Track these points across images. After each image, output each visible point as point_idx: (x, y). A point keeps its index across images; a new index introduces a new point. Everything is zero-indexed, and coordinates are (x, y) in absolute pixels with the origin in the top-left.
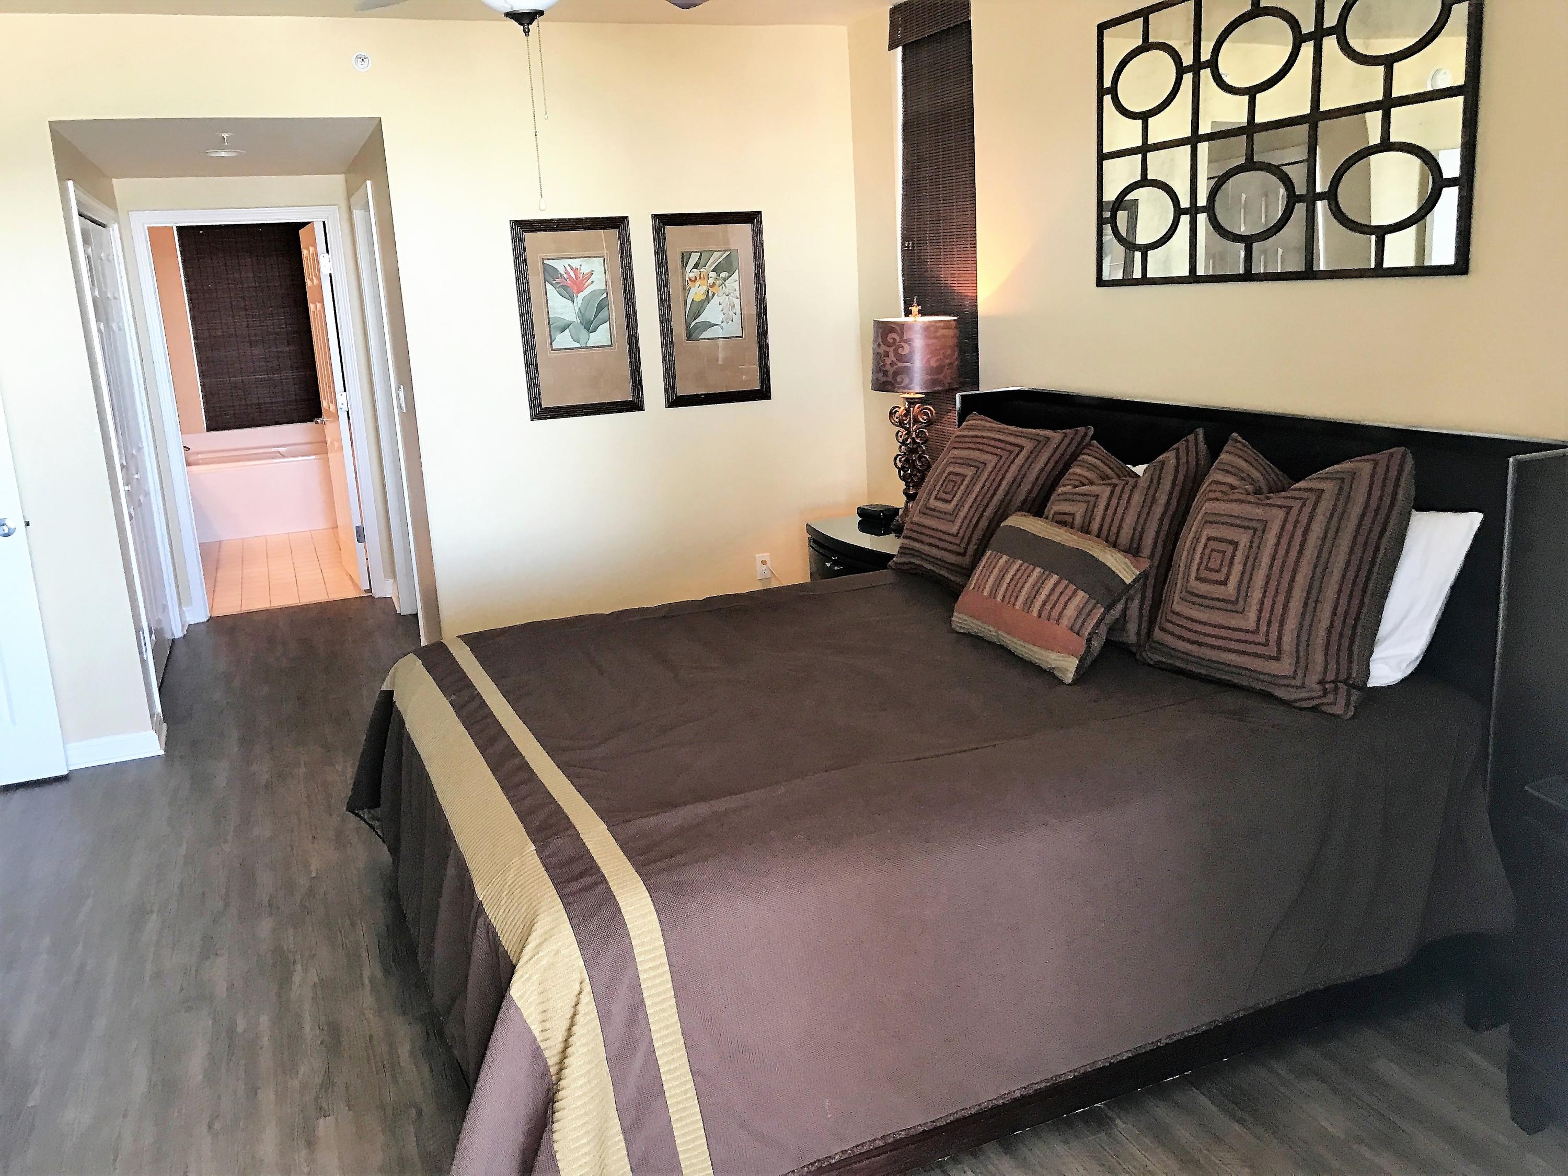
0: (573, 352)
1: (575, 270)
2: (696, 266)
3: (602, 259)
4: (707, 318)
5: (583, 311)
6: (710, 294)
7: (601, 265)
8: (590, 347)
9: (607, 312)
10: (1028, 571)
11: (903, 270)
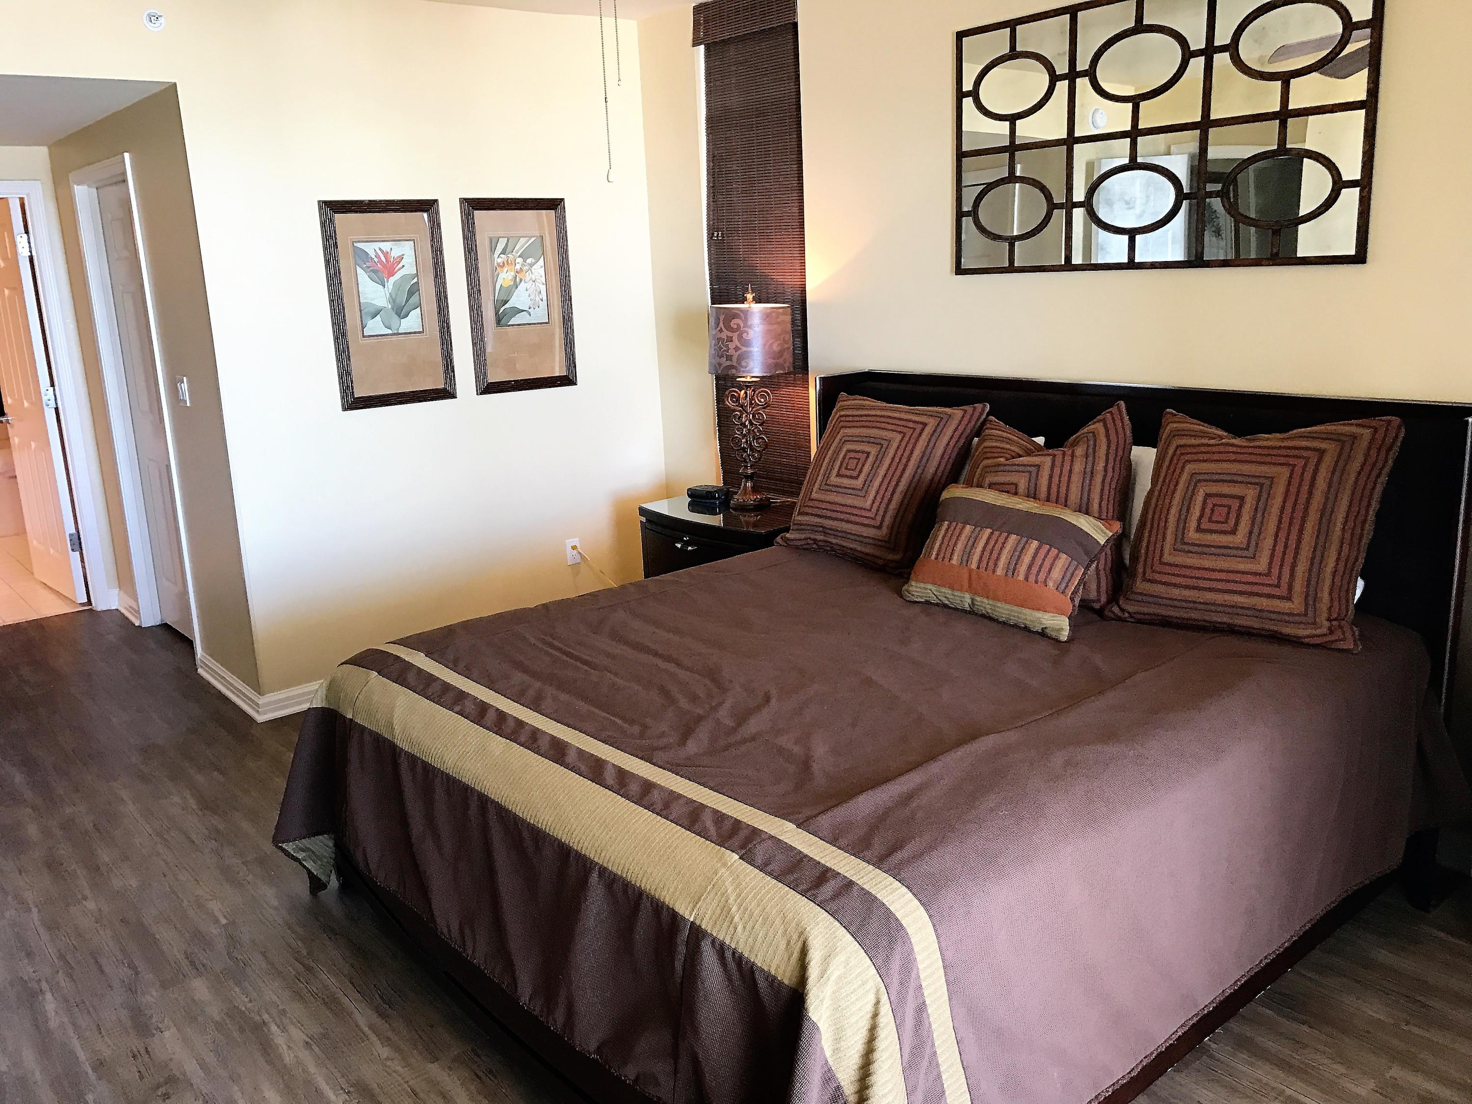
0: (384, 339)
1: (386, 254)
2: (503, 252)
3: (413, 242)
4: (515, 304)
5: (394, 296)
6: (518, 280)
7: (411, 249)
8: (401, 334)
9: (418, 297)
10: (1001, 540)
11: (710, 259)
